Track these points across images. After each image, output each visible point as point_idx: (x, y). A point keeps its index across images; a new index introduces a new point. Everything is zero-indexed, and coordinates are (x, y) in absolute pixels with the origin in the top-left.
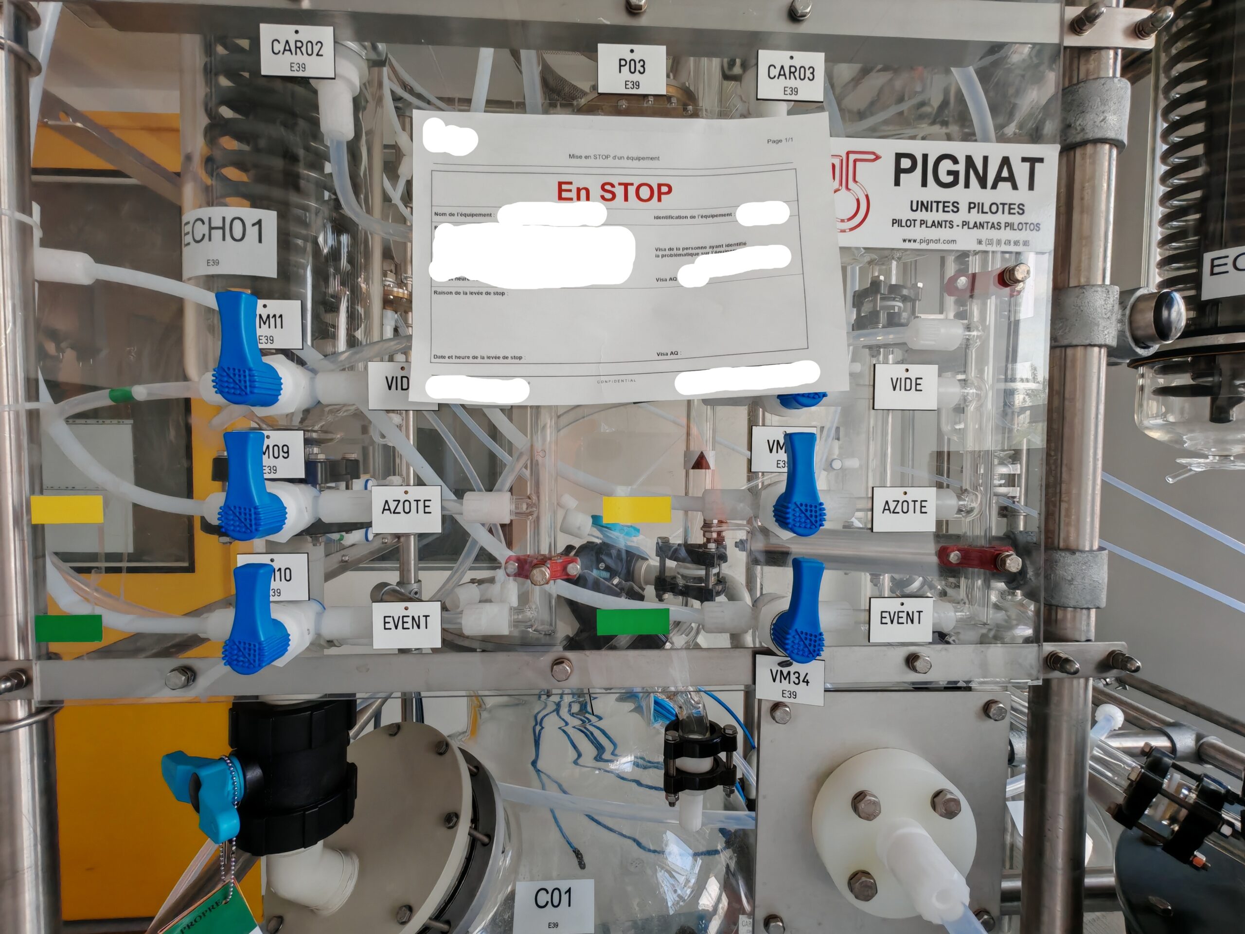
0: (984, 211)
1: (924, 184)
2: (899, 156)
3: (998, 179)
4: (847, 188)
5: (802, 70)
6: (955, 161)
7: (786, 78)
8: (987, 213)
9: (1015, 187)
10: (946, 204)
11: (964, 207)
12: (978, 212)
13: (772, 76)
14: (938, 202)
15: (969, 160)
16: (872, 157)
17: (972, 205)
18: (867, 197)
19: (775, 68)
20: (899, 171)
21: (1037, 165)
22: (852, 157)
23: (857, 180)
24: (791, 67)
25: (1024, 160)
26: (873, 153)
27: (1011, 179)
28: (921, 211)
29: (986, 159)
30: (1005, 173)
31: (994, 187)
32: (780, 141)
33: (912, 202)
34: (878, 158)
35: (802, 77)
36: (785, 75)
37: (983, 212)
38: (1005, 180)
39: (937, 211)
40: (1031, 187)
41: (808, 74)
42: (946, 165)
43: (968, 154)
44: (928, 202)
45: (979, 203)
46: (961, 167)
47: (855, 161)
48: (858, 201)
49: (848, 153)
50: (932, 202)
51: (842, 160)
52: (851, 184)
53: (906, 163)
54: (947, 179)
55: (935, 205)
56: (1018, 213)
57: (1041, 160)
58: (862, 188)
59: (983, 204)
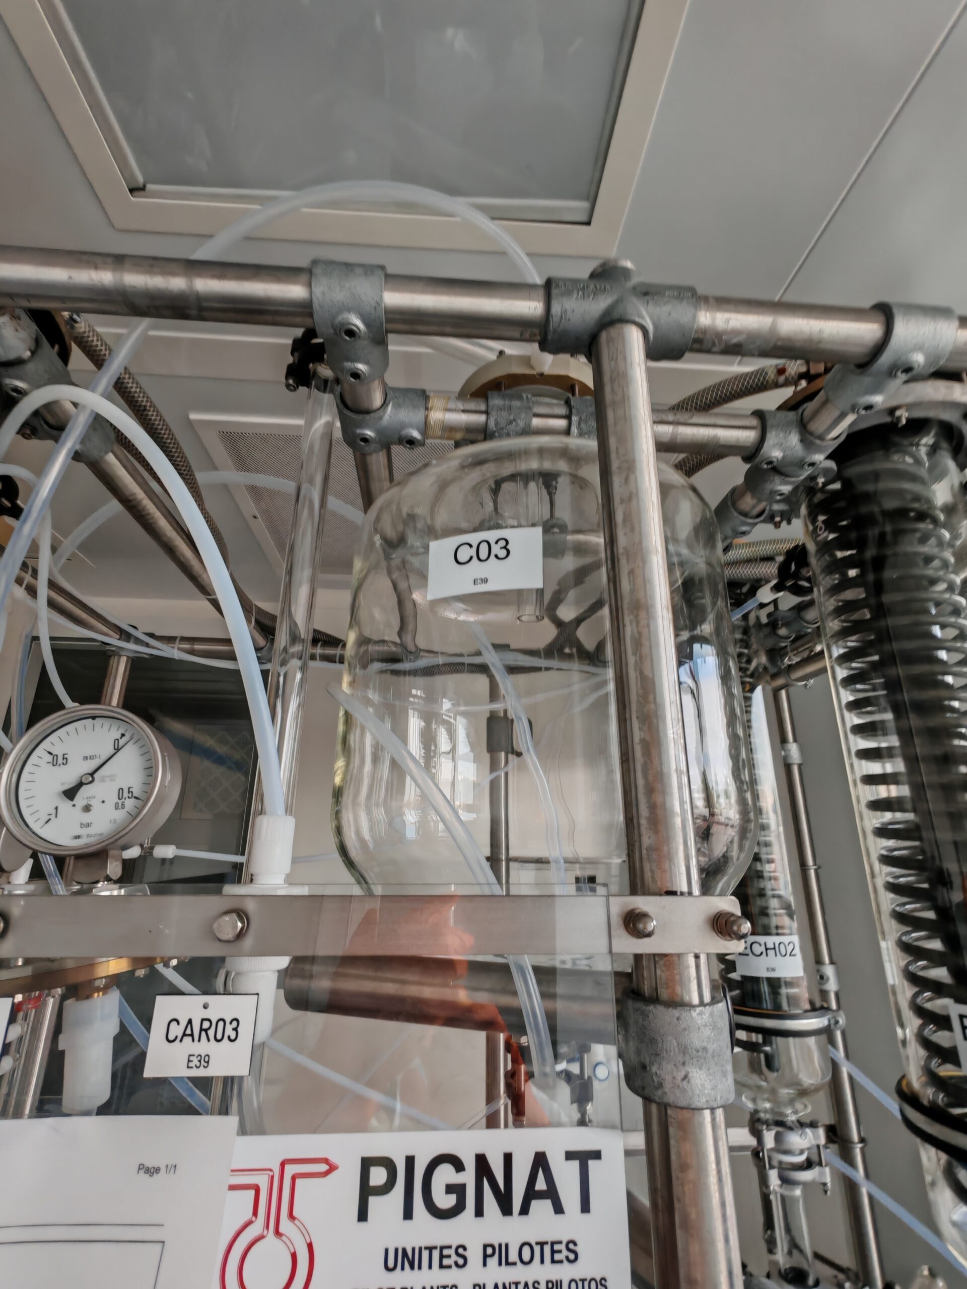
0: (511, 1260)
1: (408, 1214)
2: (367, 1163)
3: (531, 1194)
4: (277, 1233)
5: (221, 1024)
6: (459, 1166)
7: (193, 1040)
8: (514, 1264)
9: (558, 1209)
10: (446, 1252)
11: (474, 1254)
12: (500, 1264)
13: (171, 1037)
14: (430, 1249)
15: (481, 1161)
16: (324, 1167)
17: (489, 1251)
18: (310, 1246)
19: (178, 1023)
20: (366, 1191)
21: (592, 1164)
22: (290, 1170)
23: (295, 1213)
24: (203, 1020)
25: (570, 1156)
26: (326, 1161)
27: (551, 1194)
28: (403, 1268)
29: (508, 1159)
30: (541, 1184)
31: (525, 1210)
32: (157, 1170)
33: (387, 1251)
34: (332, 1168)
35: (219, 1036)
36: (192, 1035)
37: (507, 1263)
38: (541, 1195)
39: (430, 1267)
40: (585, 1207)
41: (229, 1031)
42: (445, 1175)
43: (480, 1152)
44: (413, 1249)
45: (500, 1246)
46: (468, 1178)
47: (294, 1179)
48: (294, 1256)
49: (283, 1165)
50: (420, 1249)
51: (272, 1177)
52: (286, 1225)
53: (378, 1176)
54: (444, 1201)
55: (425, 1254)
56: (567, 1258)
57: (597, 1155)
58: (304, 1231)
59: (507, 1246)
